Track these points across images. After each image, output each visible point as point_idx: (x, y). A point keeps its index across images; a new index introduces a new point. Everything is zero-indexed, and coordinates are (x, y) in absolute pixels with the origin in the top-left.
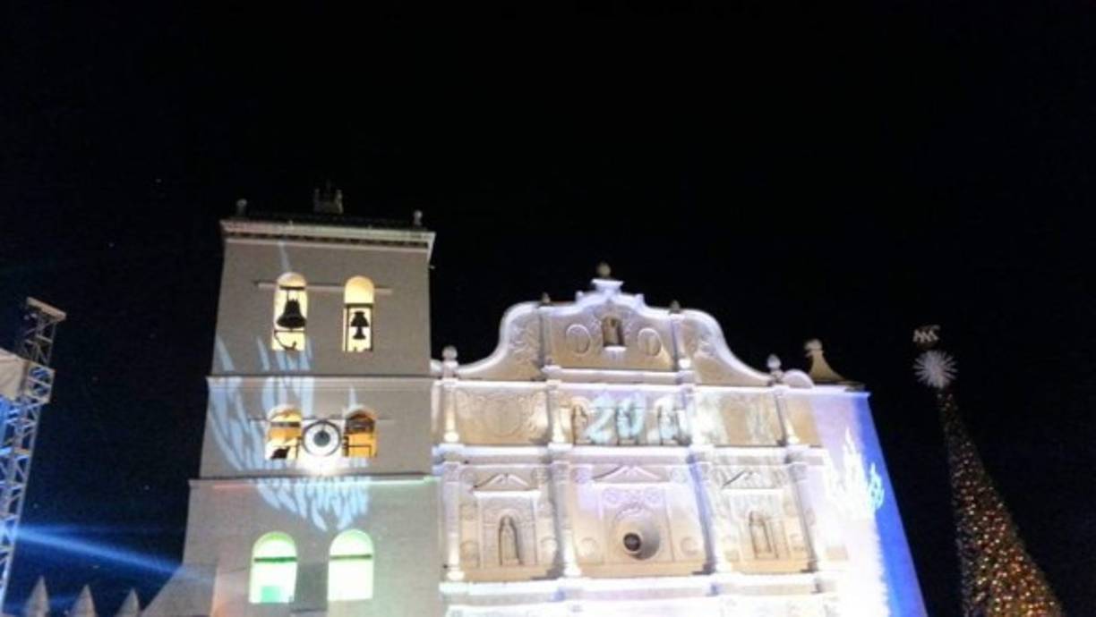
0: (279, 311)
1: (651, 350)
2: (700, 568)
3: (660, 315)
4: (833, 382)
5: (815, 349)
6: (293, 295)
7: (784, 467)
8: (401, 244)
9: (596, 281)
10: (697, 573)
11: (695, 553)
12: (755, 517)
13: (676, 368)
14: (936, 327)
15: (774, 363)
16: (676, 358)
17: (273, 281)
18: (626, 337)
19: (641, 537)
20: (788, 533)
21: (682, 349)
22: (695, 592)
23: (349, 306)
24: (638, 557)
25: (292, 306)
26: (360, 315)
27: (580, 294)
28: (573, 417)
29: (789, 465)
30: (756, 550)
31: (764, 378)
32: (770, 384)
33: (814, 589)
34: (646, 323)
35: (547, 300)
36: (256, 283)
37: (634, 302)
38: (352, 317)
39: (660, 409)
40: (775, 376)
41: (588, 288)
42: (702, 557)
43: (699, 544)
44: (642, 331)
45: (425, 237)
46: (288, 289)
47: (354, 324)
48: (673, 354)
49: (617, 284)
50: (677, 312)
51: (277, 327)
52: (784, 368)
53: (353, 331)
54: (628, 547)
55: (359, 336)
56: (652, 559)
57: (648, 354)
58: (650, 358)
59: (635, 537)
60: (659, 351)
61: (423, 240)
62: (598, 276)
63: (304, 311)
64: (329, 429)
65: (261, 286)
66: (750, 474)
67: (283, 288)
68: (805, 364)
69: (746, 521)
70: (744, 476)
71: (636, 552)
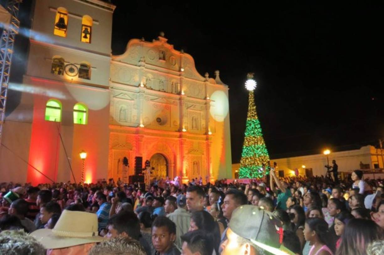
0: (57, 21)
1: (173, 64)
2: (177, 130)
3: (176, 53)
4: (221, 84)
5: (217, 73)
6: (62, 16)
7: (204, 106)
8: (103, 7)
9: (160, 38)
10: (176, 131)
11: (176, 125)
12: (194, 118)
13: (180, 71)
14: (254, 74)
15: (207, 75)
16: (180, 68)
17: (56, 9)
18: (166, 58)
19: (162, 119)
20: (202, 124)
21: (182, 66)
22: (175, 136)
23: (83, 25)
24: (160, 124)
25: (62, 20)
26: (86, 29)
27: (154, 40)
28: (147, 80)
29: (206, 105)
30: (192, 127)
31: (203, 79)
32: (205, 81)
33: (206, 139)
34: (172, 55)
35: (143, 40)
36: (50, 7)
37: (169, 47)
38: (84, 29)
39: (173, 82)
40: (206, 79)
41: (157, 39)
42: (178, 127)
43: (178, 123)
44: (172, 57)
45: (113, 7)
46: (61, 13)
47: (84, 32)
48: (179, 66)
49: (167, 40)
50: (183, 53)
51: (56, 27)
52: (209, 77)
53: (83, 35)
54: (158, 121)
55: (85, 37)
56: (165, 126)
57: (172, 65)
58: (172, 66)
59: (160, 119)
60: (175, 65)
61: (111, 8)
62: (161, 36)
63: (66, 23)
64: (74, 67)
65: (52, 10)
66: (195, 106)
67: (59, 12)
68: (214, 77)
69: (191, 118)
70: (194, 106)
71: (160, 123)
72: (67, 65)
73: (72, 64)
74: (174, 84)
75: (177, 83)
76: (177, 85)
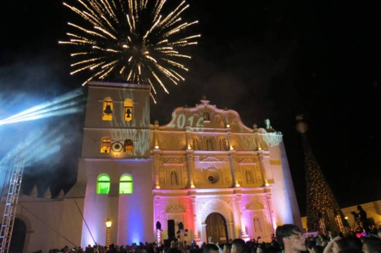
0: (104, 109)
1: (218, 122)
2: (231, 186)
3: (221, 111)
4: (272, 132)
5: (268, 122)
6: (109, 104)
7: (257, 157)
9: (202, 101)
10: (230, 188)
11: (229, 182)
12: (248, 171)
13: (226, 127)
14: (303, 115)
15: (255, 126)
16: (226, 125)
17: (102, 99)
18: (211, 118)
19: (213, 177)
20: (257, 176)
21: (227, 122)
22: (229, 193)
23: (126, 107)
24: (212, 183)
25: (108, 107)
26: (128, 110)
27: (197, 105)
28: (194, 142)
29: (258, 156)
30: (247, 181)
31: (252, 130)
32: (254, 132)
33: (264, 192)
34: (217, 113)
35: (186, 106)
36: (97, 100)
37: (213, 107)
38: (126, 110)
39: (220, 140)
40: (255, 130)
41: (200, 103)
42: (231, 183)
43: (231, 179)
44: (216, 116)
46: (107, 102)
47: (127, 113)
48: (225, 123)
49: (208, 102)
50: (226, 110)
51: (104, 113)
52: (258, 127)
53: (126, 115)
54: (210, 180)
55: (128, 116)
56: (217, 183)
58: (218, 124)
60: (220, 122)
61: (148, 87)
62: (202, 99)
63: (112, 108)
64: (120, 144)
65: (99, 101)
66: (247, 158)
67: (106, 101)
68: (264, 126)
69: (245, 173)
70: (245, 159)
71: (211, 182)
72: (113, 143)
73: (117, 142)
74: (222, 141)
75: (225, 139)
76: (224, 141)
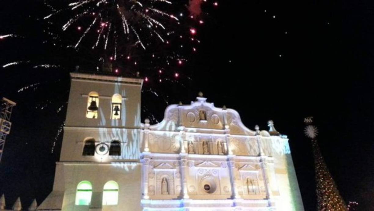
0: (89, 105)
2: (230, 197)
3: (219, 110)
4: (277, 135)
5: (271, 124)
6: (94, 99)
7: (260, 164)
8: (132, 83)
9: (198, 98)
10: (228, 199)
11: (228, 191)
12: (249, 180)
13: (224, 128)
14: (312, 117)
15: (257, 128)
16: (224, 125)
17: (87, 94)
18: (208, 118)
19: (210, 185)
20: (260, 186)
21: (226, 122)
22: (228, 205)
23: (113, 104)
24: (209, 193)
25: (94, 103)
26: (117, 107)
27: (192, 102)
30: (249, 192)
31: (254, 133)
32: (256, 135)
33: (268, 205)
34: (214, 113)
35: (181, 104)
36: (81, 95)
37: (211, 105)
38: (114, 107)
40: (257, 132)
41: (195, 100)
42: (230, 193)
43: (230, 189)
44: (213, 115)
45: (140, 81)
46: (92, 97)
47: (114, 110)
48: (223, 123)
49: (205, 99)
50: (225, 109)
51: (88, 110)
52: (260, 130)
53: (114, 112)
54: (206, 189)
55: (116, 114)
56: (214, 193)
57: (215, 123)
58: (215, 125)
59: (208, 186)
60: (218, 123)
62: (199, 96)
63: (97, 105)
64: (105, 146)
65: (83, 96)
66: (248, 165)
67: (91, 97)
68: (267, 129)
69: (246, 181)
70: (246, 166)
71: (208, 191)
72: (98, 145)
73: (102, 143)
74: (220, 144)
75: (223, 142)
76: (223, 144)
